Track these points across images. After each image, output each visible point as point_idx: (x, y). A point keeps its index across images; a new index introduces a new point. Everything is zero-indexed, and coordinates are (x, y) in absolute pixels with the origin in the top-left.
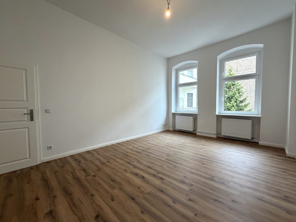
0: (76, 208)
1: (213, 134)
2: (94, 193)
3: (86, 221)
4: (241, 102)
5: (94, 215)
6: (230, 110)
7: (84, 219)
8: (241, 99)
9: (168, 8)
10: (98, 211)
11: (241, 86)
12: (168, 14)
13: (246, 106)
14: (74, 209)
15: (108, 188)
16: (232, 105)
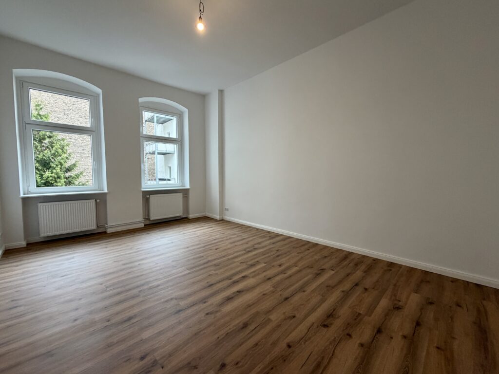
0: (323, 358)
1: (140, 222)
2: (283, 345)
3: (336, 336)
4: (68, 170)
5: (326, 329)
6: (52, 185)
7: (335, 338)
8: (67, 165)
9: (200, 18)
10: (318, 327)
11: (65, 141)
12: (200, 27)
13: (77, 176)
14: (326, 361)
15: (268, 328)
16: (56, 176)
